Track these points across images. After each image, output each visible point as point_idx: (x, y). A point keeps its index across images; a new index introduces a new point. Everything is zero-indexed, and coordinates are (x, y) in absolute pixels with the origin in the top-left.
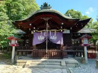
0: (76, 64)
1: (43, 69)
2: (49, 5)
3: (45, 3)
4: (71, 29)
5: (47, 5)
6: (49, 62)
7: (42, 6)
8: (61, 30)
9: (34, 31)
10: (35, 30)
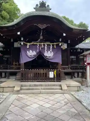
0: (78, 87)
1: (39, 95)
2: (48, 6)
3: (43, 1)
4: (69, 42)
5: (45, 4)
6: (46, 86)
7: (37, 5)
8: (59, 44)
9: (22, 43)
10: (23, 41)
